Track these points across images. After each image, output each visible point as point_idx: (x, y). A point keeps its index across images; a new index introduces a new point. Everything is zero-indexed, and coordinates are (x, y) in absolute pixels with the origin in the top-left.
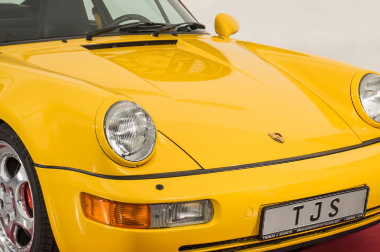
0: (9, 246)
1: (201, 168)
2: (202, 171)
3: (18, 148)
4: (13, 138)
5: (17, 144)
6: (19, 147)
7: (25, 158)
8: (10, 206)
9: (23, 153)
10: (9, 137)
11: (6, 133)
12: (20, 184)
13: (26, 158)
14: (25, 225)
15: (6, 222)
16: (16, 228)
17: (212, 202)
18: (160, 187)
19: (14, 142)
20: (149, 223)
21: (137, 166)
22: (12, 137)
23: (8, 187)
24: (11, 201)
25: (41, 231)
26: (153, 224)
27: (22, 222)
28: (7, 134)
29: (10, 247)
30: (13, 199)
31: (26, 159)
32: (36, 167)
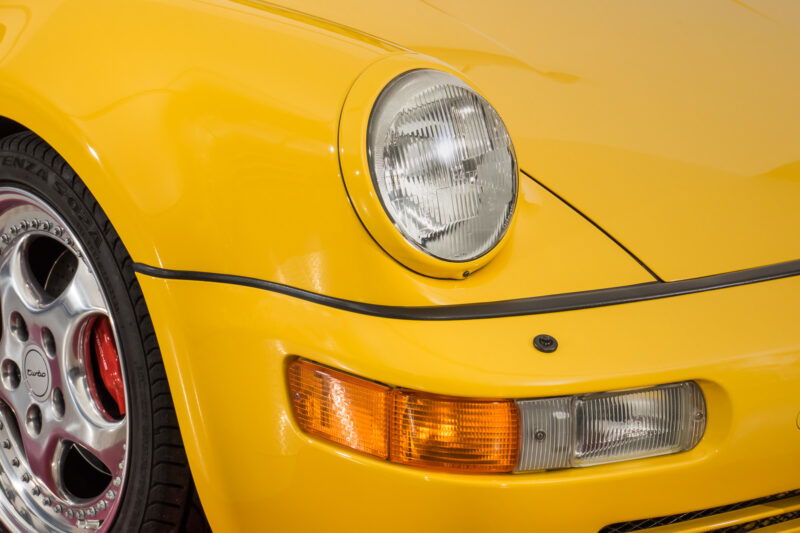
0: (35, 498)
1: (654, 280)
2: (657, 289)
3: (73, 213)
4: (57, 183)
5: (71, 200)
6: (76, 209)
7: (97, 243)
8: (44, 384)
9: (93, 228)
10: (45, 178)
11: (32, 165)
12: (78, 320)
13: (103, 244)
14: (90, 439)
15: (29, 430)
16: (60, 446)
17: (702, 386)
18: (545, 344)
19: (60, 192)
20: (516, 456)
21: (466, 275)
22: (52, 178)
23: (35, 325)
24: (46, 368)
25: (153, 466)
26: (526, 462)
27: (83, 429)
28: (36, 169)
29: (39, 500)
30: (55, 366)
31: (103, 247)
32: (137, 274)
